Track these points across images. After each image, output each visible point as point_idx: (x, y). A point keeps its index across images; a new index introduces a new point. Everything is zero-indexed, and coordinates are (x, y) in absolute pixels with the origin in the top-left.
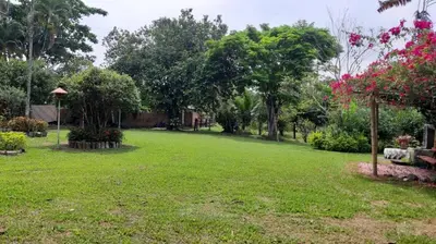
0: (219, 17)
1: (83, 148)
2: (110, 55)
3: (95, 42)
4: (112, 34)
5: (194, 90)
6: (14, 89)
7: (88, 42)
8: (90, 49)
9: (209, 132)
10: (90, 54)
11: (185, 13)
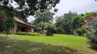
0: (76, 12)
1: (47, 36)
2: (56, 21)
3: (53, 19)
4: (56, 17)
5: (70, 26)
6: (40, 28)
7: (52, 19)
8: (53, 20)
9: (76, 35)
10: (53, 21)
11: (70, 12)
